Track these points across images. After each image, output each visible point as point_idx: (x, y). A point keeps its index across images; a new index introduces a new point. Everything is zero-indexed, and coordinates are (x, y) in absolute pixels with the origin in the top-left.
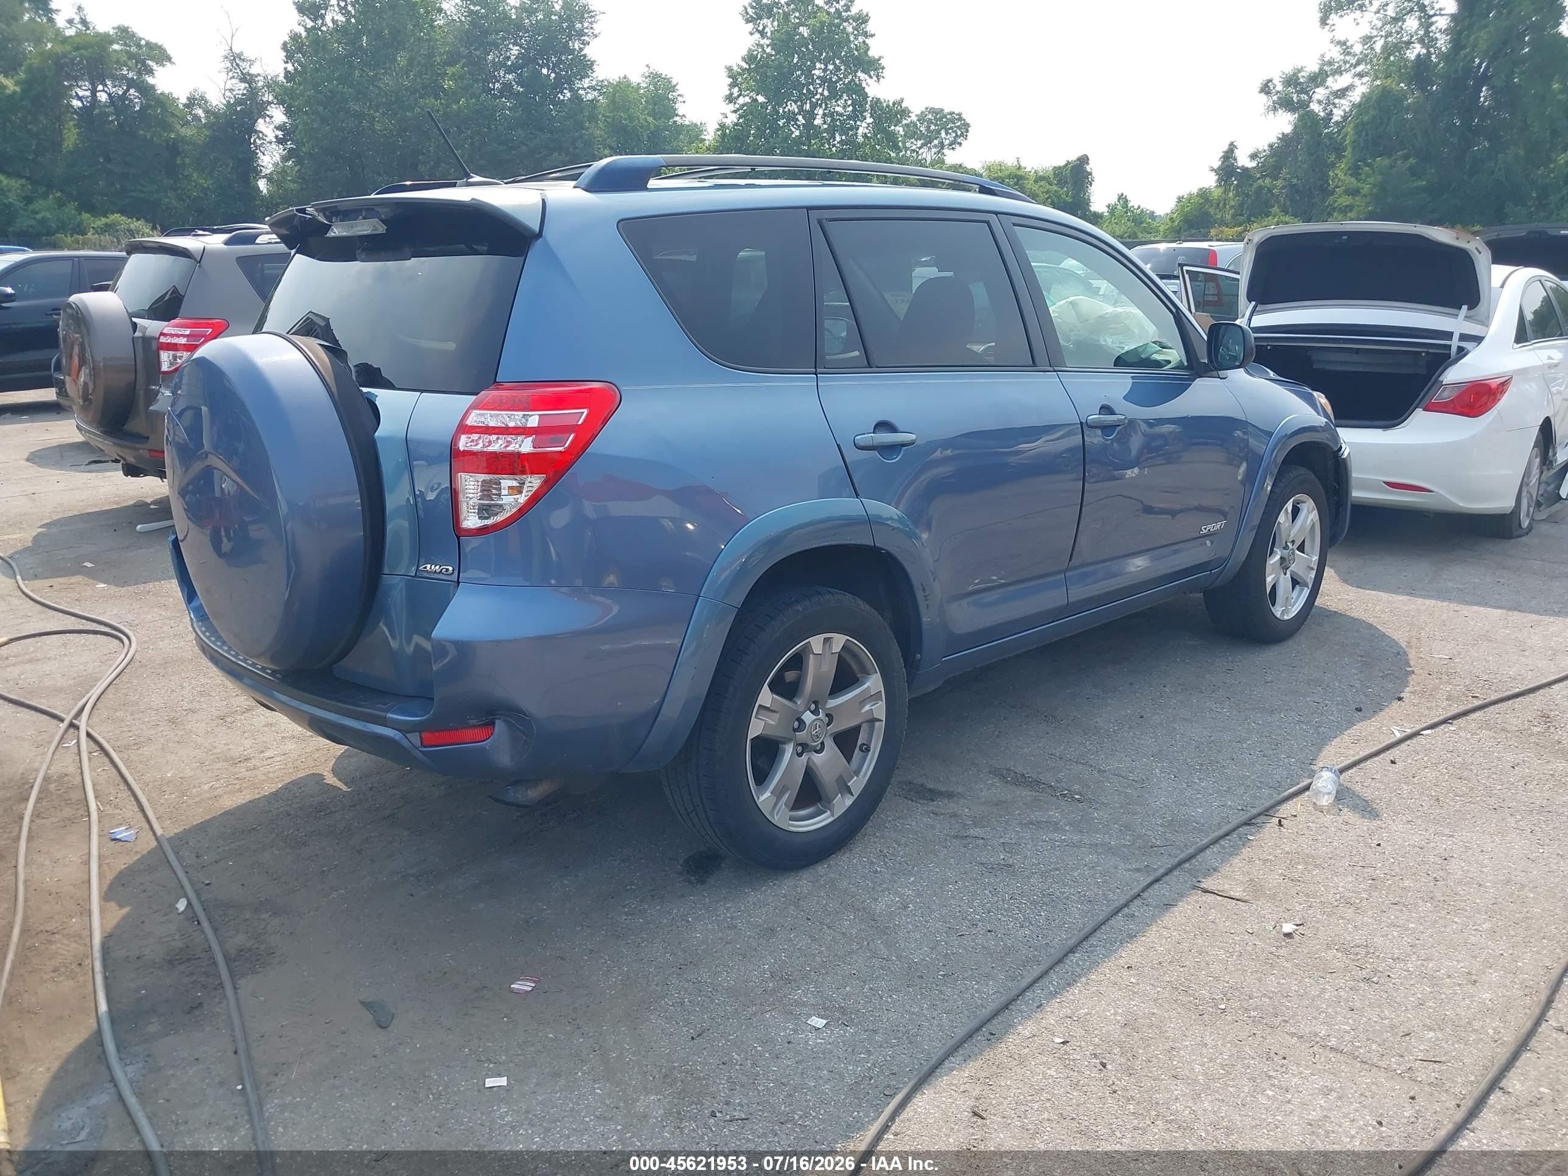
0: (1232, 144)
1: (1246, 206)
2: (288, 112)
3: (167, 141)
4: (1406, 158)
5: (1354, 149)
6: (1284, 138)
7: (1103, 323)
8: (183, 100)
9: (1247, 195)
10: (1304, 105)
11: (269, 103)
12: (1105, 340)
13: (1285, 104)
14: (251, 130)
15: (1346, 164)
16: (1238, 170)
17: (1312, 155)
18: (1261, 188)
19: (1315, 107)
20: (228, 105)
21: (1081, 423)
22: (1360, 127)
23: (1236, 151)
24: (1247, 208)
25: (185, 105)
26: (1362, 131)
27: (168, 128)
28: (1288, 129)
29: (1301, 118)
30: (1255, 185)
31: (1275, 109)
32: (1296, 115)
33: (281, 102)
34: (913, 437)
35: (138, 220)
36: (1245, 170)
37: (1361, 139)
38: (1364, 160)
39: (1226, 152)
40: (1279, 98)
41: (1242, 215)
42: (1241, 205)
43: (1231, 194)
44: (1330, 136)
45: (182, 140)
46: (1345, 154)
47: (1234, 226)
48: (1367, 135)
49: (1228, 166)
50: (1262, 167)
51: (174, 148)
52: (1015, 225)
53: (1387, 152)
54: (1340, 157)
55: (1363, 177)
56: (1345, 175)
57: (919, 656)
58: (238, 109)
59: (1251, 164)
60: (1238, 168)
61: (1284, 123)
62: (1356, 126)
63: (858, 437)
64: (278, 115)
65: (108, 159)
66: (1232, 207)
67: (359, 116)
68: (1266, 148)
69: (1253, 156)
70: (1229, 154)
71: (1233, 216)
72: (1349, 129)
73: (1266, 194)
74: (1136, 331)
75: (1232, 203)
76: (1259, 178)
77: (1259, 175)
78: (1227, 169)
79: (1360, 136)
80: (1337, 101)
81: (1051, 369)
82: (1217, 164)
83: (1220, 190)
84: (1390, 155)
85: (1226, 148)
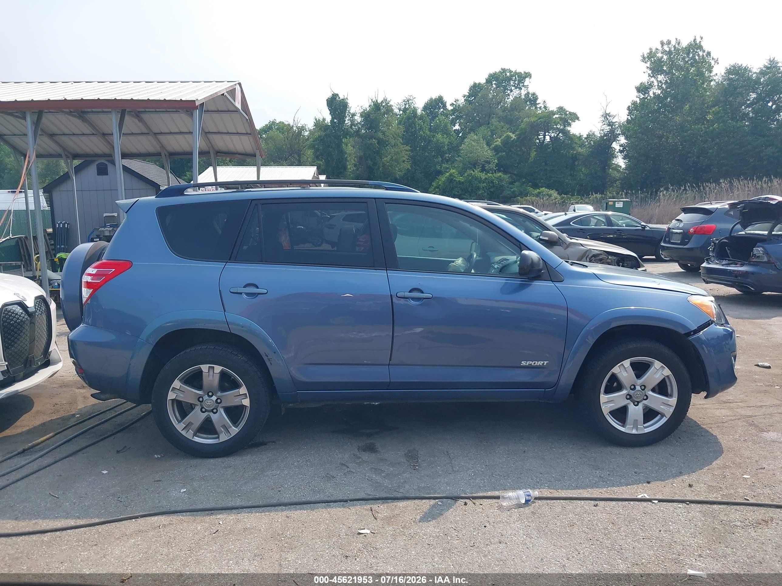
2: (626, 138)
3: (572, 155)
8: (585, 136)
11: (619, 134)
14: (610, 147)
20: (601, 137)
21: (391, 295)
25: (586, 138)
27: (573, 149)
33: (623, 134)
34: (264, 291)
35: (552, 190)
45: (579, 154)
51: (575, 158)
58: (605, 138)
64: (622, 140)
65: (546, 164)
67: (660, 137)
81: (384, 269)
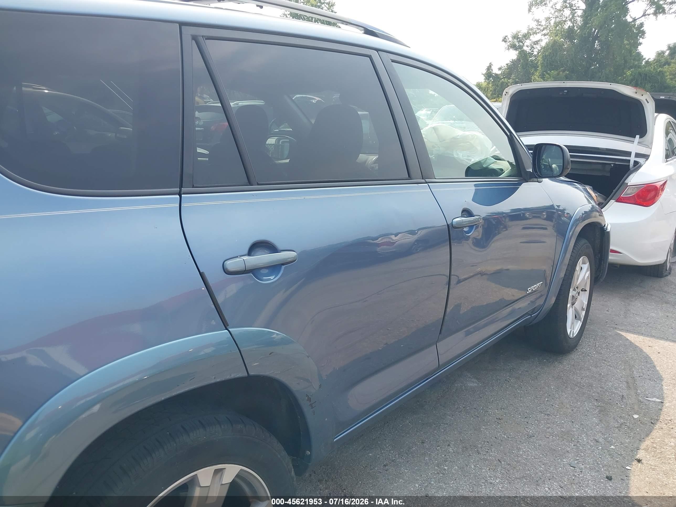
0: (490, 63)
1: (497, 90)
4: (564, 71)
5: (542, 66)
6: (513, 62)
7: (455, 142)
9: (497, 86)
10: (521, 47)
12: (458, 155)
13: (513, 47)
15: (539, 73)
16: (493, 75)
17: (524, 69)
18: (503, 82)
19: (525, 48)
21: (448, 225)
22: (544, 57)
23: (492, 67)
24: (497, 91)
26: (545, 59)
28: (515, 57)
29: (520, 53)
30: (501, 81)
31: (508, 49)
32: (518, 52)
34: (293, 254)
36: (496, 75)
37: (545, 62)
38: (546, 72)
39: (488, 67)
40: (511, 44)
41: (495, 94)
42: (495, 90)
43: (490, 85)
44: (532, 61)
46: (538, 69)
47: (492, 99)
48: (547, 60)
49: (489, 73)
50: (503, 74)
52: (393, 61)
53: (556, 68)
54: (536, 70)
55: (546, 79)
56: (538, 78)
57: (308, 453)
59: (499, 72)
60: (493, 74)
61: (513, 55)
62: (543, 57)
63: (228, 263)
66: (491, 91)
68: (505, 65)
69: (500, 69)
70: (489, 68)
71: (491, 95)
72: (540, 58)
73: (505, 85)
74: (479, 148)
75: (491, 89)
76: (502, 78)
77: (502, 77)
78: (489, 74)
79: (545, 61)
80: (534, 46)
81: (423, 181)
82: (484, 72)
83: (486, 83)
84: (557, 70)
85: (488, 65)
